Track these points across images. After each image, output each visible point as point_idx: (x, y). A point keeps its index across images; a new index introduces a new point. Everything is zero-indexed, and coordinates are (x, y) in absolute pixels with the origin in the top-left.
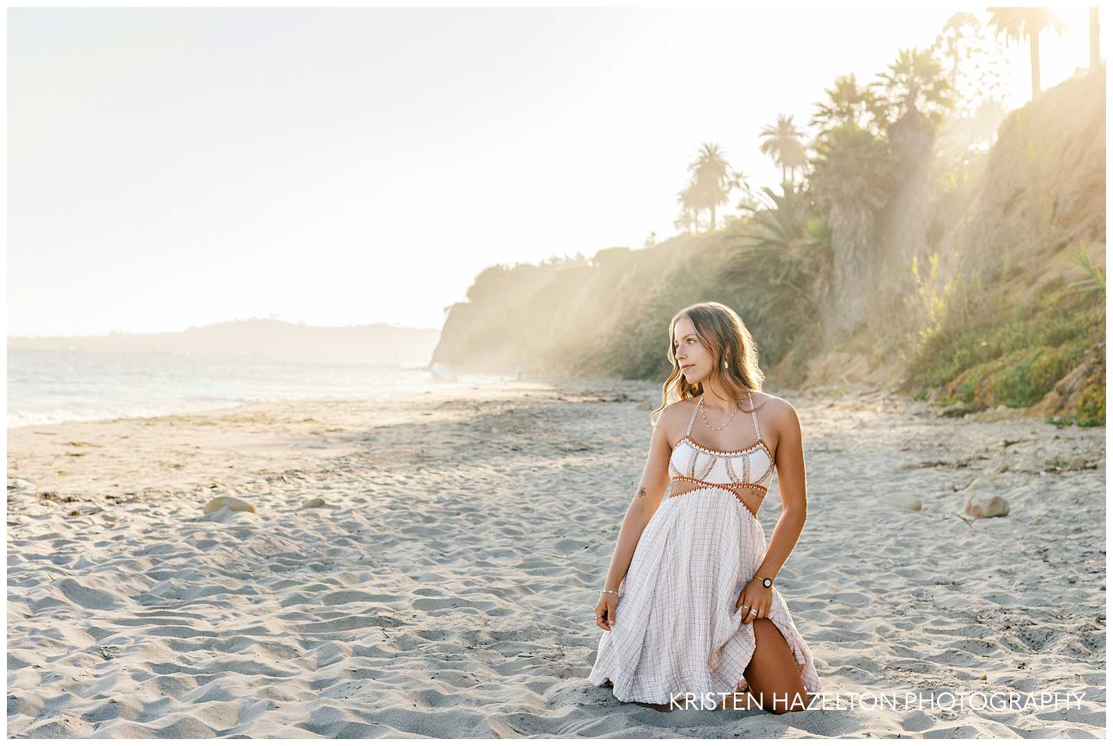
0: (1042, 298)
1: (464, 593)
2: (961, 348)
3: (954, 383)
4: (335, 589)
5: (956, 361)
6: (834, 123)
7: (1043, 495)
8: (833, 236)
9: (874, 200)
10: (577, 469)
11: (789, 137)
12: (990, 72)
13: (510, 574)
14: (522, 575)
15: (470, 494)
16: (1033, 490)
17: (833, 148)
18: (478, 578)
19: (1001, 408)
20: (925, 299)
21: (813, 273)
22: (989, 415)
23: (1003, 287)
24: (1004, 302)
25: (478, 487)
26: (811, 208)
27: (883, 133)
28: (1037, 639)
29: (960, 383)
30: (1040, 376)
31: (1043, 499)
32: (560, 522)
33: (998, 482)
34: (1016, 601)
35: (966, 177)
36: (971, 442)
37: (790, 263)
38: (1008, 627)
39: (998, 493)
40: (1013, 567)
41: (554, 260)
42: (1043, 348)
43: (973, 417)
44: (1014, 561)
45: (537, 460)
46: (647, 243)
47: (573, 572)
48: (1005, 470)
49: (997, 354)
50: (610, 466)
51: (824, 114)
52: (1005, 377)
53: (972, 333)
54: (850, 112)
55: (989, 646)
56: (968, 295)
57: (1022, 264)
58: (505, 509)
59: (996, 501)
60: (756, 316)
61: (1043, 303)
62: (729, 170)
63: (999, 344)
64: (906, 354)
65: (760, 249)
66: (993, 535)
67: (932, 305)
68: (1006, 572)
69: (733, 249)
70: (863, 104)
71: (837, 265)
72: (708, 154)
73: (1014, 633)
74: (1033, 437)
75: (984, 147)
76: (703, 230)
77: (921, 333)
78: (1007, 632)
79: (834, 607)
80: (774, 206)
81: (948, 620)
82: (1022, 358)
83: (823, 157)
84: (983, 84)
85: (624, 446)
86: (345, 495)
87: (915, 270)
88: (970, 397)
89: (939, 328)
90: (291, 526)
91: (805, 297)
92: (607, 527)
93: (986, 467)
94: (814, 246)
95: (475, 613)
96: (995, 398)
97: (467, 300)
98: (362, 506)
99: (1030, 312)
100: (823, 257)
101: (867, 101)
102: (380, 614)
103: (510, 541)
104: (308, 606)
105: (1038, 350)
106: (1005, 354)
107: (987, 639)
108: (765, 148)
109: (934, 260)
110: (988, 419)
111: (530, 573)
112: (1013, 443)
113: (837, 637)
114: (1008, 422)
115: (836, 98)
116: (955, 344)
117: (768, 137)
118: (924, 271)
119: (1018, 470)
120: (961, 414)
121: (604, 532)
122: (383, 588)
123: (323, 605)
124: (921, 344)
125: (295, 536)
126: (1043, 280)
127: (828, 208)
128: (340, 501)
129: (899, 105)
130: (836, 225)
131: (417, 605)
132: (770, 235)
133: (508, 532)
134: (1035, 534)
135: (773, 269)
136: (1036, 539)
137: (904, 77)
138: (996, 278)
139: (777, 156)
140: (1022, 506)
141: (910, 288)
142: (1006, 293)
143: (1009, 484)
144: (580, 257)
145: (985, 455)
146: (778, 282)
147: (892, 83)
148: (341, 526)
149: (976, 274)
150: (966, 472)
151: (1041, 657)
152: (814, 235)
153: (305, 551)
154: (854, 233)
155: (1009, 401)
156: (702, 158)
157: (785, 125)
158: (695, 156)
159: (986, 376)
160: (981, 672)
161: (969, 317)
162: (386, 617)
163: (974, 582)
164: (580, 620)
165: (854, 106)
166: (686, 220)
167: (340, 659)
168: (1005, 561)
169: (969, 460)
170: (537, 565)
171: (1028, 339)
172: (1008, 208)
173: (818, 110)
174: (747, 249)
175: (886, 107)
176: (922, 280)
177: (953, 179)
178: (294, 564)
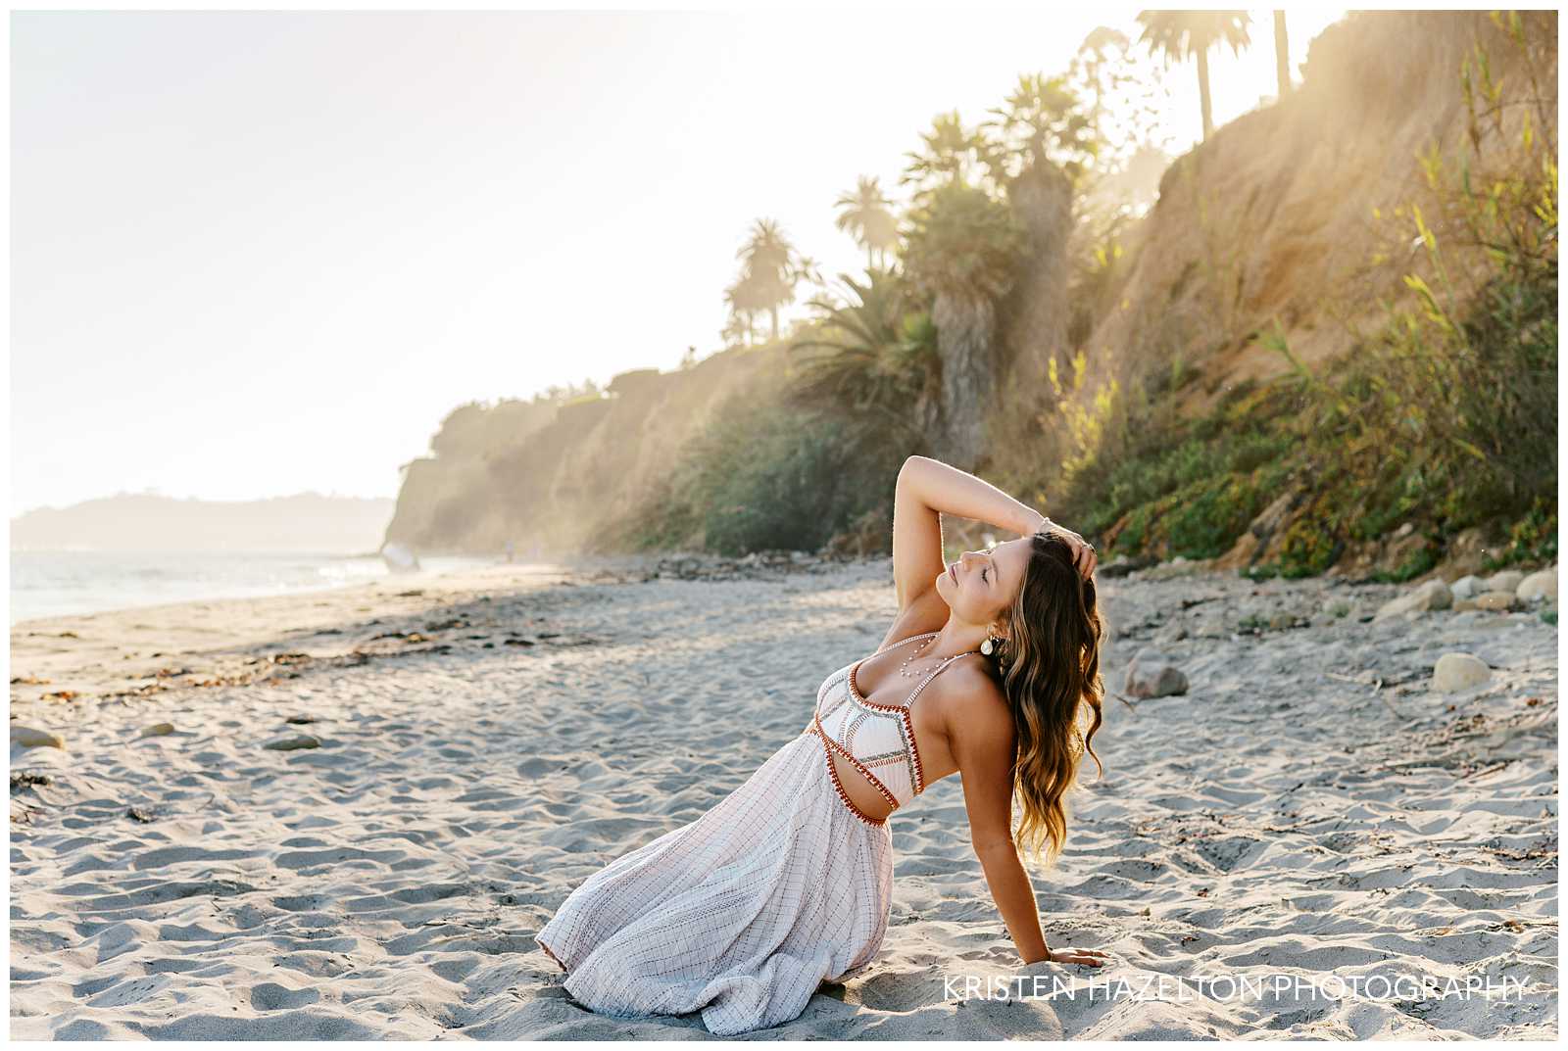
0: (1228, 408)
1: (361, 840)
2: (1120, 483)
3: (1113, 532)
4: (155, 845)
5: (1115, 501)
6: (935, 180)
7: (1234, 665)
8: (941, 338)
9: (994, 286)
10: (572, 668)
11: (873, 206)
12: (1146, 109)
13: (439, 808)
14: (462, 811)
15: (402, 708)
16: (1221, 658)
17: (934, 214)
18: (388, 818)
19: (1178, 561)
20: (1069, 416)
21: (914, 391)
22: (1162, 571)
23: (1173, 398)
24: (1177, 417)
25: (417, 699)
26: (907, 300)
27: (1002, 192)
28: (1226, 855)
29: (1122, 529)
30: (1230, 514)
31: (1236, 670)
32: (531, 736)
33: (1173, 652)
34: (1197, 804)
35: (1118, 252)
36: (1136, 607)
37: (882, 378)
38: (1184, 840)
39: (1174, 665)
40: (1191, 759)
41: (554, 392)
42: (1232, 475)
43: (1141, 575)
44: (1193, 752)
45: (515, 660)
46: (684, 362)
47: (538, 802)
48: (1183, 636)
49: (1170, 488)
50: (620, 662)
51: (918, 167)
52: (1181, 518)
53: (1136, 462)
54: (953, 164)
55: (1156, 869)
56: (1128, 410)
57: (1198, 364)
58: (452, 725)
59: (1168, 676)
60: (839, 456)
61: (1231, 416)
62: (793, 256)
63: (1172, 473)
64: (1046, 496)
65: (839, 361)
66: (1165, 720)
67: (1078, 423)
68: (1181, 768)
69: (802, 362)
70: (973, 153)
71: (947, 378)
72: (763, 234)
73: (1192, 847)
74: (1222, 595)
75: (1141, 209)
76: (760, 341)
77: (1066, 465)
78: (1182, 848)
79: (926, 828)
80: (859, 302)
81: (1093, 835)
82: (1204, 489)
83: (922, 229)
84: (1137, 125)
85: (646, 637)
86: (212, 718)
87: (1053, 376)
88: (1135, 547)
89: (1090, 457)
90: (109, 763)
91: (905, 426)
92: (601, 741)
93: (1156, 635)
94: (914, 353)
95: (372, 867)
96: (1170, 547)
97: (432, 455)
98: (233, 731)
99: (1212, 429)
100: (926, 368)
101: (979, 149)
102: (217, 877)
103: (448, 766)
104: (106, 873)
105: (1226, 478)
106: (1181, 486)
107: (1151, 858)
108: (842, 222)
109: (1079, 363)
110: (1161, 576)
111: (473, 809)
112: (1195, 603)
113: (929, 869)
114: (1188, 579)
115: (935, 145)
116: (1113, 478)
117: (845, 208)
118: (1066, 380)
119: (1201, 636)
120: (1123, 572)
121: (596, 746)
122: (234, 841)
123: (132, 870)
124: (1067, 479)
125: (116, 776)
126: (1228, 385)
127: (931, 298)
128: (201, 725)
129: (1022, 152)
130: (941, 323)
131: (282, 861)
132: (854, 341)
133: (450, 754)
134: (1226, 715)
135: (859, 387)
136: (1225, 720)
137: (1026, 113)
138: (1164, 386)
139: (860, 234)
140: (1207, 681)
141: (1048, 404)
142: (1179, 405)
143: (1187, 654)
144: (591, 386)
145: (1156, 622)
146: (865, 407)
147: (1011, 122)
148: (193, 760)
149: (1137, 381)
150: (1130, 643)
151: (1233, 877)
152: (912, 338)
153: (127, 797)
154: (969, 332)
155: (1191, 552)
156: (756, 240)
157: (868, 190)
158: (745, 239)
159: (1156, 517)
160: (1143, 904)
161: (1131, 439)
162: (225, 881)
163: (1137, 782)
164: (537, 869)
165: (960, 155)
166: (737, 327)
167: (135, 948)
168: (1180, 752)
169: (1136, 628)
170: (486, 797)
171: (1212, 464)
172: (1177, 290)
173: (909, 162)
174: (820, 362)
175: (1003, 156)
176: (1063, 391)
177: (1101, 254)
178: (104, 814)
